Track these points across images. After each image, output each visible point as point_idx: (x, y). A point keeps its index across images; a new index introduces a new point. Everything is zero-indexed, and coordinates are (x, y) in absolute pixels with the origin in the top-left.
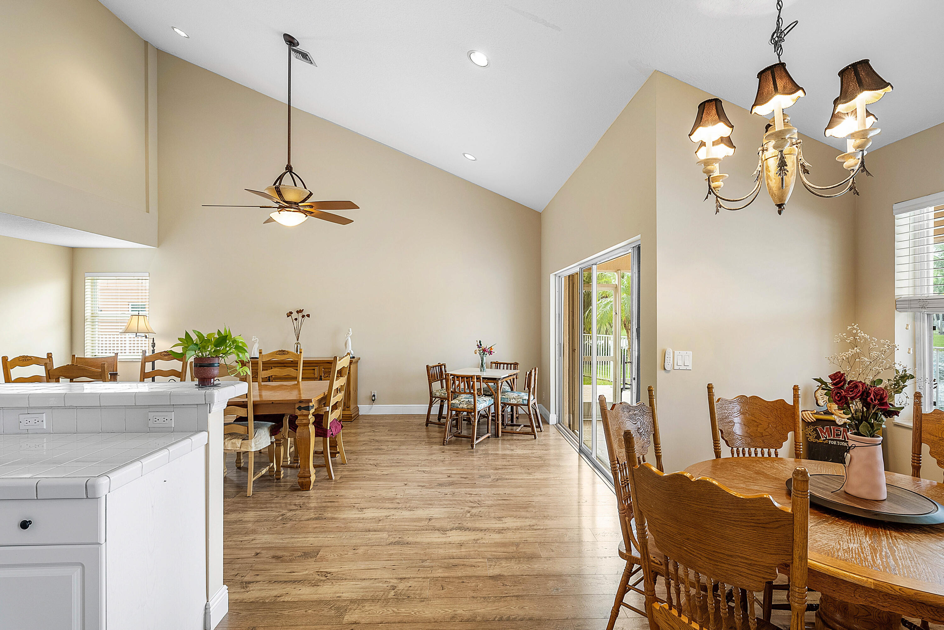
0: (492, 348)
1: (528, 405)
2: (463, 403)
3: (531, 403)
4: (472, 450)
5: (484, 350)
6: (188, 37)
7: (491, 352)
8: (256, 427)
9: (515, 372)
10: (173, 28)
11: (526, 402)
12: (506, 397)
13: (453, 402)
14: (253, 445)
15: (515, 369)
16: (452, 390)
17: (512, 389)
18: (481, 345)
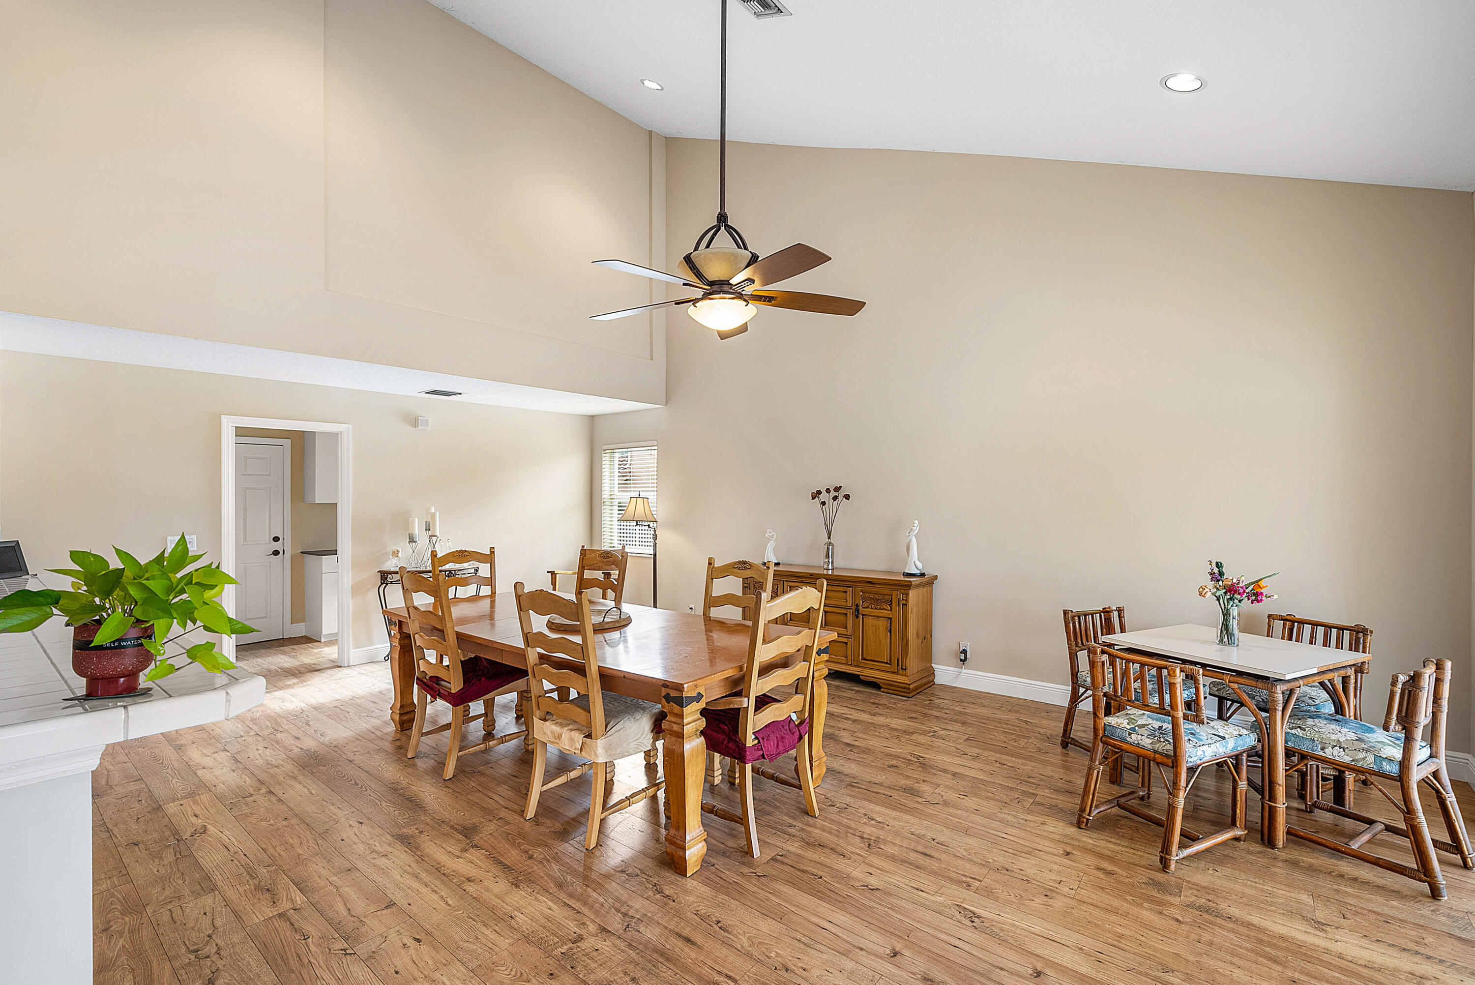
0: (1262, 583)
1: (1402, 778)
2: (1140, 731)
3: (1416, 775)
4: (1160, 877)
5: (1232, 590)
6: (662, 89)
7: (1257, 594)
8: (611, 716)
9: (1357, 657)
10: (642, 81)
11: (1392, 769)
12: (1308, 734)
13: (1112, 720)
14: (600, 751)
15: (1354, 647)
16: (1106, 689)
17: (1340, 709)
18: (1221, 574)
